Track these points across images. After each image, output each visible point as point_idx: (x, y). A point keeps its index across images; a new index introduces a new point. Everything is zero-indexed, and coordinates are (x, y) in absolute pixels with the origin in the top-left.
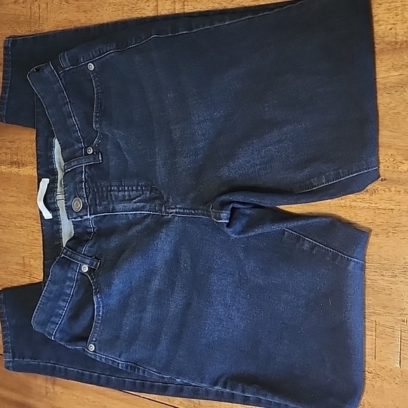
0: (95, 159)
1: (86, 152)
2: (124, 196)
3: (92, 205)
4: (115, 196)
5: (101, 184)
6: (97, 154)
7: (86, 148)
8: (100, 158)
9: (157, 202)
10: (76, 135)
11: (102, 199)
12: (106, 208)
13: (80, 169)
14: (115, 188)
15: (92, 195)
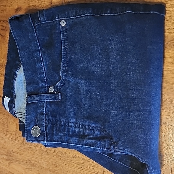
0: (55, 97)
1: (48, 90)
2: (79, 131)
3: (49, 134)
4: (72, 131)
5: (60, 119)
6: (58, 93)
7: (48, 87)
8: (60, 98)
9: (107, 141)
10: (42, 76)
11: (58, 131)
12: (61, 138)
13: (42, 104)
14: (72, 124)
15: (51, 126)
